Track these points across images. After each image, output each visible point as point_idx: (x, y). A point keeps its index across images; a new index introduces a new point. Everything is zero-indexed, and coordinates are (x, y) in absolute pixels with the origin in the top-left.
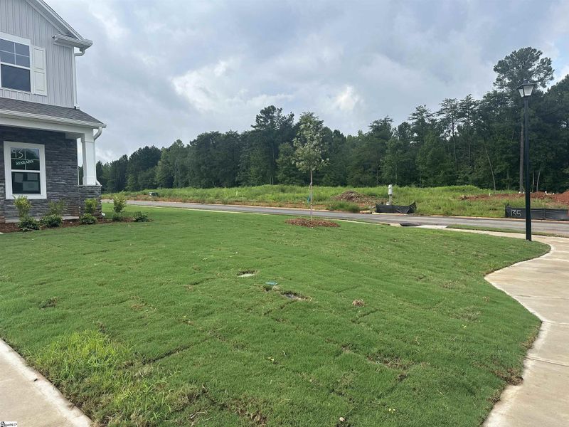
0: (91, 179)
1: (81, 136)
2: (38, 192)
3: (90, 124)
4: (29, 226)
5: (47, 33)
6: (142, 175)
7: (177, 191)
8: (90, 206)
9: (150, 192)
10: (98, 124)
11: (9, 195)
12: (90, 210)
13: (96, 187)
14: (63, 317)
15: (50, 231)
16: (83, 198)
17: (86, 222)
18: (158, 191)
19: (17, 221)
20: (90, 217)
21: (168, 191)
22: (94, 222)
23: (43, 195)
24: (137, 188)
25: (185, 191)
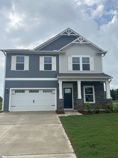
0: (109, 96)
1: (105, 82)
2: (93, 101)
3: (107, 78)
4: (90, 113)
8: (109, 106)
10: (110, 77)
11: (85, 102)
12: (109, 108)
13: (111, 99)
14: (97, 153)
15: (96, 115)
16: (106, 103)
17: (107, 112)
19: (86, 110)
20: (109, 110)
22: (110, 112)
23: (94, 102)
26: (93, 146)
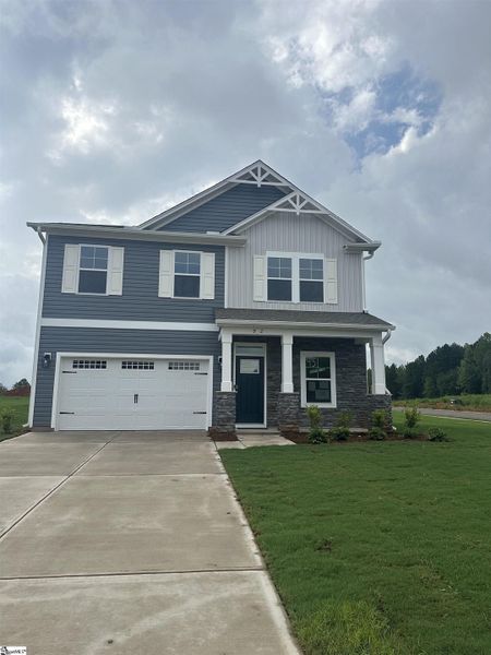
0: (380, 387)
1: (370, 340)
2: (329, 401)
3: (377, 328)
4: (318, 438)
6: (442, 377)
7: (487, 397)
8: (379, 418)
9: (452, 399)
10: (387, 326)
11: (304, 403)
12: (379, 423)
13: (386, 396)
14: (337, 570)
15: (337, 445)
16: (372, 408)
17: (374, 437)
18: (462, 397)
19: (309, 430)
20: (380, 432)
21: (474, 397)
22: (384, 439)
23: (333, 404)
24: (436, 394)
26: (326, 546)
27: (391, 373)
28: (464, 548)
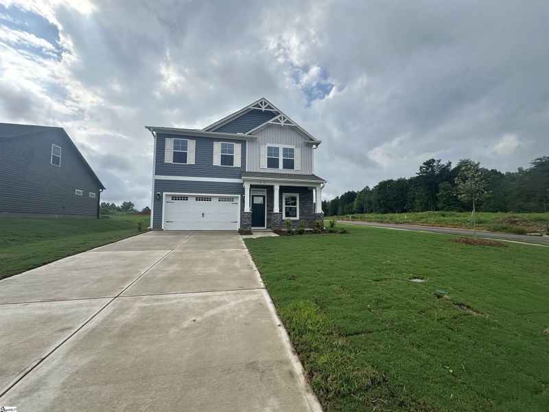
0: (319, 210)
1: (315, 188)
2: (296, 216)
3: (319, 181)
4: (290, 233)
5: (301, 141)
6: (347, 206)
7: (366, 215)
8: (318, 224)
9: (350, 216)
10: (323, 181)
11: (284, 218)
12: (318, 226)
13: (321, 214)
14: (298, 288)
15: (298, 236)
16: (315, 219)
17: (315, 232)
18: (355, 215)
19: (285, 230)
20: (318, 230)
21: (360, 215)
22: (320, 233)
23: (298, 218)
24: (343, 214)
25: (370, 215)
26: (293, 278)
27: (324, 204)
28: (353, 277)
